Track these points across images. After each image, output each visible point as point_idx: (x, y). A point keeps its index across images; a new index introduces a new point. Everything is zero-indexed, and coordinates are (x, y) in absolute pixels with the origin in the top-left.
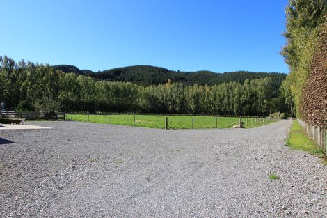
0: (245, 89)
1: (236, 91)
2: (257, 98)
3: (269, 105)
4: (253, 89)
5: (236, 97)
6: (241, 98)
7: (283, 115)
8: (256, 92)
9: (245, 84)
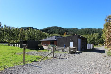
0: (91, 36)
1: (89, 37)
2: (95, 39)
3: (98, 41)
4: (94, 36)
5: (89, 39)
6: (90, 39)
7: (102, 44)
8: (95, 38)
9: (91, 35)
